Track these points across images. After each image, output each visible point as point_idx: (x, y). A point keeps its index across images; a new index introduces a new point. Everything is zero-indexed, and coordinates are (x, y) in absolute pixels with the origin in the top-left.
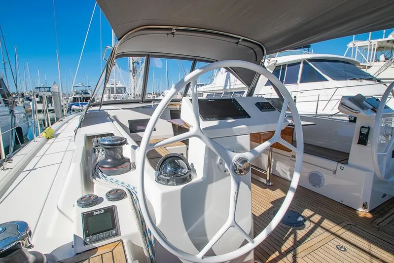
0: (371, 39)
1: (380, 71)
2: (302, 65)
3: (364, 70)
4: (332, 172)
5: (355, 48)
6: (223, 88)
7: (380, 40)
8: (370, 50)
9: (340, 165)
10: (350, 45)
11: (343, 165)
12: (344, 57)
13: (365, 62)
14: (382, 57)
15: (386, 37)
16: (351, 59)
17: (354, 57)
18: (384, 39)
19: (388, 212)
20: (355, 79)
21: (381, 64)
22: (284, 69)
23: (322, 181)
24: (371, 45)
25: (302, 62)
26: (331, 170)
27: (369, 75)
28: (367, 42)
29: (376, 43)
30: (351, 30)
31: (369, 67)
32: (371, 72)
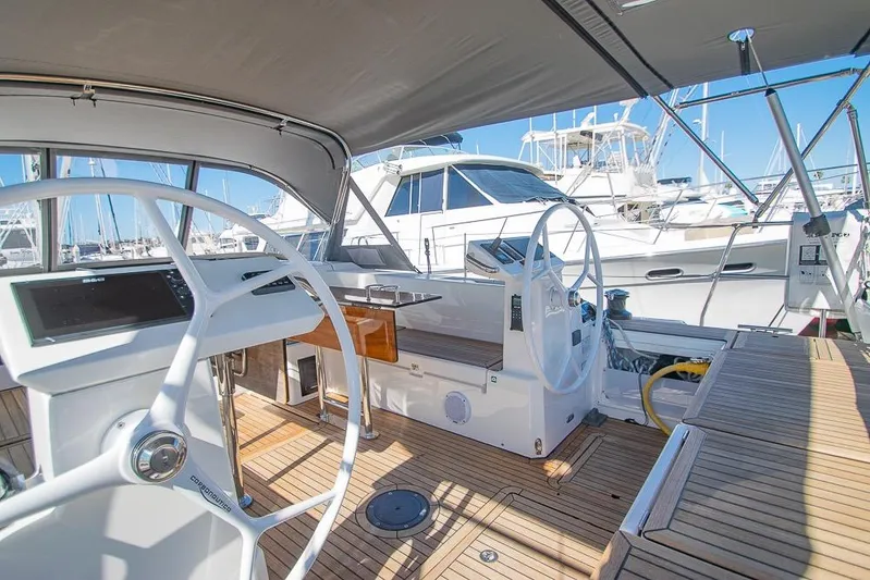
0: (557, 129)
1: (576, 185)
2: (446, 174)
3: (552, 183)
4: (480, 390)
5: (534, 143)
6: (304, 223)
7: (569, 130)
8: (558, 148)
9: (491, 373)
10: (527, 138)
11: (495, 374)
12: (518, 161)
13: (551, 168)
14: (576, 161)
15: (578, 125)
16: (531, 164)
17: (535, 161)
18: (575, 130)
19: (577, 448)
20: (534, 200)
21: (576, 171)
22: (416, 183)
23: (467, 410)
24: (558, 139)
25: (446, 169)
26: (478, 386)
27: (556, 191)
28: (552, 133)
29: (565, 136)
30: (492, 113)
31: (560, 177)
32: (563, 186)
